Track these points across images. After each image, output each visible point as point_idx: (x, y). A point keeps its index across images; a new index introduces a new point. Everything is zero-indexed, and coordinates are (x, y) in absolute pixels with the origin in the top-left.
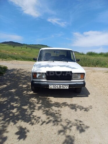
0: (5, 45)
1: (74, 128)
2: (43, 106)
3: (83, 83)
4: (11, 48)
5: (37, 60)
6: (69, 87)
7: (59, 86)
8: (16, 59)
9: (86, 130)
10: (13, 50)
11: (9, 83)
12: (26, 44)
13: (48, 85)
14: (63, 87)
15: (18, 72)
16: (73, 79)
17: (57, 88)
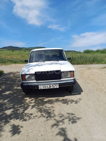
0: (4, 50)
1: (66, 121)
2: (36, 105)
3: (73, 81)
4: (10, 52)
5: (27, 62)
6: (59, 86)
7: (48, 86)
8: (15, 63)
9: (77, 121)
10: (12, 54)
11: (4, 86)
12: (25, 48)
13: (37, 86)
14: (53, 87)
15: (14, 75)
16: (63, 77)
17: (47, 88)
